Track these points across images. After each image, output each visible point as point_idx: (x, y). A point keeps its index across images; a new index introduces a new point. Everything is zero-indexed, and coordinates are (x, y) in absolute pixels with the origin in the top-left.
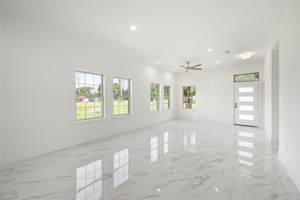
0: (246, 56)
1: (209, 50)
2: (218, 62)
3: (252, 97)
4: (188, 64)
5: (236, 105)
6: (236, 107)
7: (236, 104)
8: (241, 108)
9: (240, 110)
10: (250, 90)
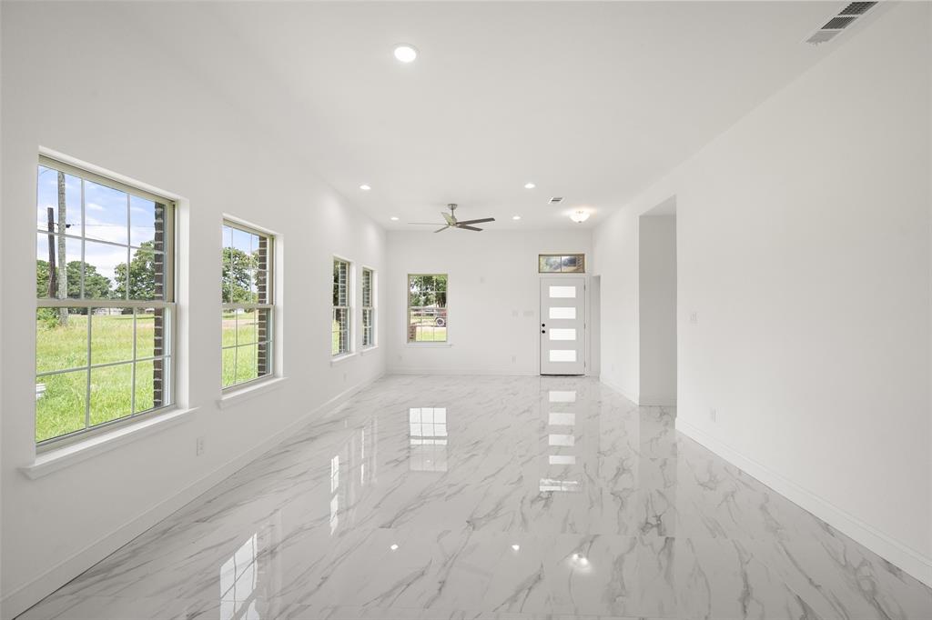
0: (580, 214)
1: (530, 186)
2: (516, 218)
3: (574, 310)
4: (452, 209)
5: (543, 329)
6: (544, 332)
7: (543, 325)
8: (555, 334)
9: (551, 338)
10: (569, 292)
